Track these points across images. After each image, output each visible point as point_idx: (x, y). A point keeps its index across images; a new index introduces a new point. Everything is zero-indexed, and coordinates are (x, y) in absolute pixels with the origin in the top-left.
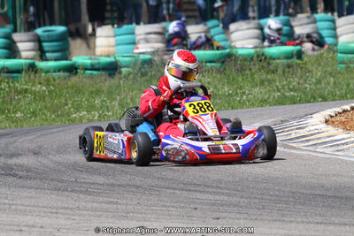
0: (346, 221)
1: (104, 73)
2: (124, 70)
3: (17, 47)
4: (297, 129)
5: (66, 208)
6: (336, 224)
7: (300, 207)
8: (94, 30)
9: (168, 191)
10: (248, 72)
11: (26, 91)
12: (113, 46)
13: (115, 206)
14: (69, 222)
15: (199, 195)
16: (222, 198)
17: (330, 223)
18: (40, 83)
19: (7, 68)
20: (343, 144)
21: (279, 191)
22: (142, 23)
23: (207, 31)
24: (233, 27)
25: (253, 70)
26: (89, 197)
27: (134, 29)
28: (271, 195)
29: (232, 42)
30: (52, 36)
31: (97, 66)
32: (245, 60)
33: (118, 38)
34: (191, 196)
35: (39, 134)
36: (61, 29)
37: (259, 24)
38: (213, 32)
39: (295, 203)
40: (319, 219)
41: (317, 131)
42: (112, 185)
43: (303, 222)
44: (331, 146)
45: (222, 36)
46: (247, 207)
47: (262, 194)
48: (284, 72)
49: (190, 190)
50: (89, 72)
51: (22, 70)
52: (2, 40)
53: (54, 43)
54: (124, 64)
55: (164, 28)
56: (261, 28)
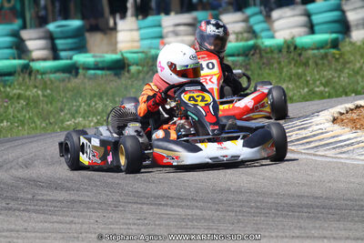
0: (327, 233)
1: (108, 72)
2: (133, 69)
3: (25, 46)
4: (299, 129)
5: (12, 231)
6: (315, 237)
7: (281, 219)
8: (115, 24)
9: (135, 206)
10: (275, 65)
12: (137, 41)
13: (68, 226)
15: (170, 210)
16: (194, 212)
17: (308, 237)
18: (36, 87)
20: (348, 145)
21: (262, 202)
22: (173, 14)
23: (246, 20)
24: (275, 14)
25: (282, 63)
26: (42, 217)
27: (160, 21)
28: (251, 208)
29: (275, 32)
30: (67, 32)
31: (100, 65)
32: (272, 52)
33: (143, 31)
34: (159, 212)
35: (8, 145)
36: (76, 23)
37: (306, 10)
38: (252, 20)
39: (276, 214)
40: (297, 232)
41: (320, 131)
42: (73, 202)
43: (277, 237)
44: (334, 148)
45: (264, 25)
46: (219, 222)
47: (241, 206)
48: (317, 64)
49: (161, 204)
50: (92, 72)
51: (15, 72)
52: (8, 39)
53: (70, 41)
54: (132, 61)
55: (195, 19)
56: (308, 15)
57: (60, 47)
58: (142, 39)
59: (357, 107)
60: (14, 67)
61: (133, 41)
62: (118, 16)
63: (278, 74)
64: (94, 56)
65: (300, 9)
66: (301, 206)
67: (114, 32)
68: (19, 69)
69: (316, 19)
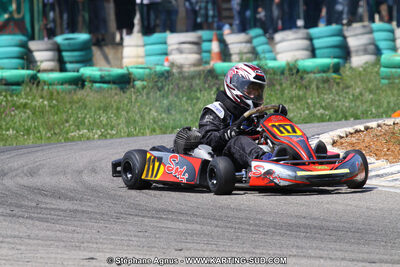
0: (324, 253)
1: (114, 86)
2: (138, 84)
3: (33, 57)
7: (279, 237)
8: (122, 39)
9: (136, 219)
10: (278, 87)
11: (25, 106)
12: (142, 57)
13: (70, 235)
14: (10, 253)
15: (170, 224)
18: (42, 97)
19: (5, 80)
21: (260, 220)
23: (249, 41)
24: (278, 36)
25: (284, 85)
27: (166, 38)
28: (250, 225)
30: (74, 45)
31: (107, 78)
32: (275, 73)
33: (148, 47)
34: (159, 225)
35: (14, 153)
36: (83, 37)
37: (308, 34)
38: (256, 42)
39: (274, 233)
40: (294, 251)
42: (76, 211)
45: (266, 47)
46: (218, 238)
47: (240, 223)
48: (318, 88)
49: (161, 218)
50: (98, 85)
51: (23, 82)
52: (17, 49)
53: (76, 53)
54: (138, 76)
55: (200, 37)
56: (310, 39)
57: (66, 59)
58: (148, 55)
59: (357, 131)
60: (23, 76)
61: (139, 57)
62: (124, 31)
63: (279, 95)
64: (100, 70)
65: (302, 33)
66: (299, 226)
67: (120, 47)
68: (27, 80)
69: (317, 43)
